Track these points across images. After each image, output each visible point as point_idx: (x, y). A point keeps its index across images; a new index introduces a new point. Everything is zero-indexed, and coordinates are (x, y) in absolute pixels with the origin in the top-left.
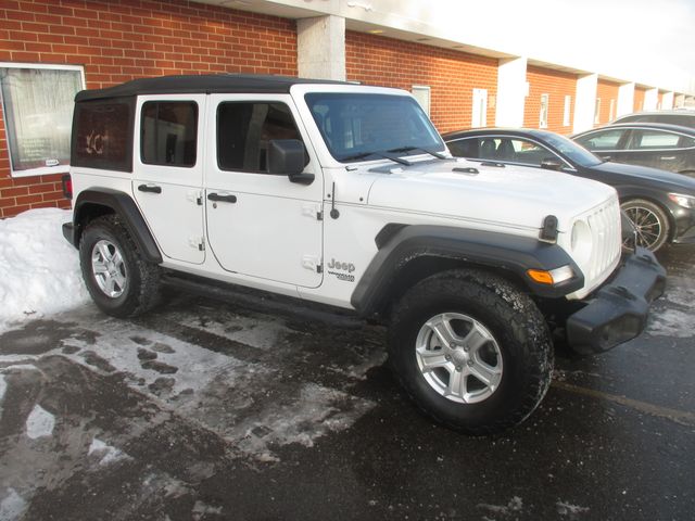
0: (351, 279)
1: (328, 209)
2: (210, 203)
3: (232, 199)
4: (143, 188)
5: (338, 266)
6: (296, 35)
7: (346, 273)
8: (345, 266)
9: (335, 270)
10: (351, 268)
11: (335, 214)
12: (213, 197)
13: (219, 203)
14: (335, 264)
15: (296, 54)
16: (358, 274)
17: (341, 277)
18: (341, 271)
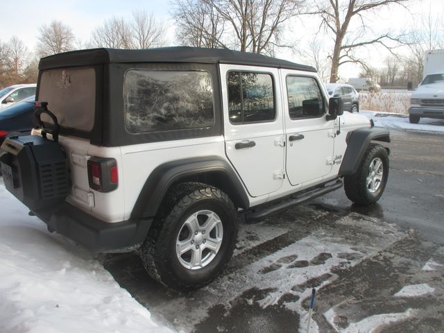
1: (336, 131)
2: (289, 143)
5: (338, 158)
10: (341, 157)
11: (338, 133)
16: (342, 160)
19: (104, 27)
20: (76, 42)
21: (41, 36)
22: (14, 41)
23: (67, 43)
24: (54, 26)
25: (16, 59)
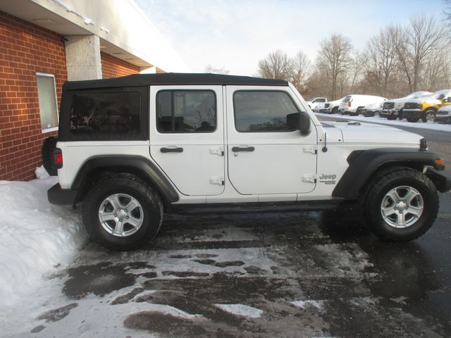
0: (333, 182)
1: (320, 148)
2: (231, 154)
3: (251, 149)
4: (164, 150)
5: (326, 177)
6: (64, 47)
7: (331, 180)
8: (330, 177)
9: (324, 180)
10: (334, 177)
11: (325, 150)
12: (236, 149)
13: (240, 154)
14: (324, 177)
15: (65, 60)
16: (337, 180)
17: (327, 183)
18: (328, 180)
19: (379, 35)
20: (353, 53)
21: (321, 50)
22: (300, 55)
23: (344, 54)
24: (334, 39)
25: (300, 72)
